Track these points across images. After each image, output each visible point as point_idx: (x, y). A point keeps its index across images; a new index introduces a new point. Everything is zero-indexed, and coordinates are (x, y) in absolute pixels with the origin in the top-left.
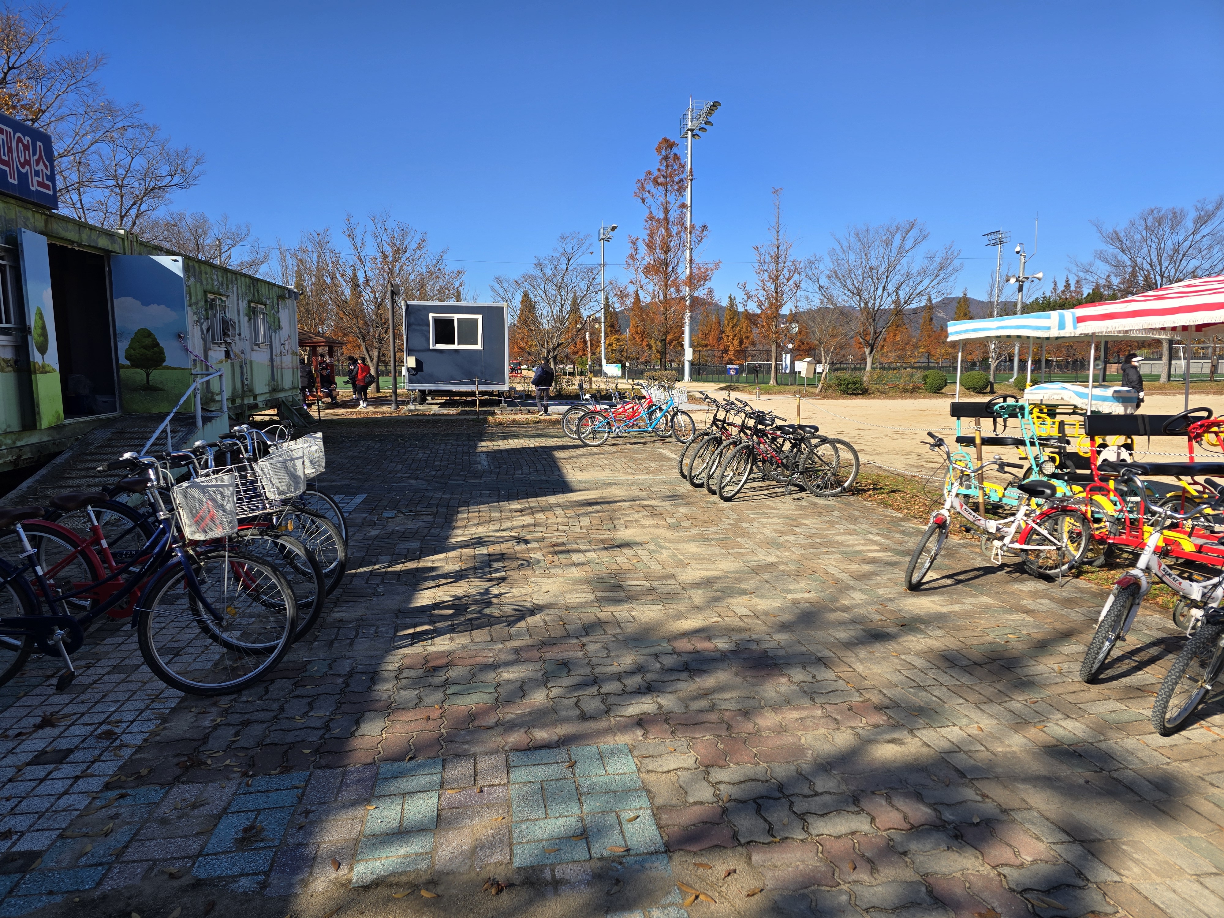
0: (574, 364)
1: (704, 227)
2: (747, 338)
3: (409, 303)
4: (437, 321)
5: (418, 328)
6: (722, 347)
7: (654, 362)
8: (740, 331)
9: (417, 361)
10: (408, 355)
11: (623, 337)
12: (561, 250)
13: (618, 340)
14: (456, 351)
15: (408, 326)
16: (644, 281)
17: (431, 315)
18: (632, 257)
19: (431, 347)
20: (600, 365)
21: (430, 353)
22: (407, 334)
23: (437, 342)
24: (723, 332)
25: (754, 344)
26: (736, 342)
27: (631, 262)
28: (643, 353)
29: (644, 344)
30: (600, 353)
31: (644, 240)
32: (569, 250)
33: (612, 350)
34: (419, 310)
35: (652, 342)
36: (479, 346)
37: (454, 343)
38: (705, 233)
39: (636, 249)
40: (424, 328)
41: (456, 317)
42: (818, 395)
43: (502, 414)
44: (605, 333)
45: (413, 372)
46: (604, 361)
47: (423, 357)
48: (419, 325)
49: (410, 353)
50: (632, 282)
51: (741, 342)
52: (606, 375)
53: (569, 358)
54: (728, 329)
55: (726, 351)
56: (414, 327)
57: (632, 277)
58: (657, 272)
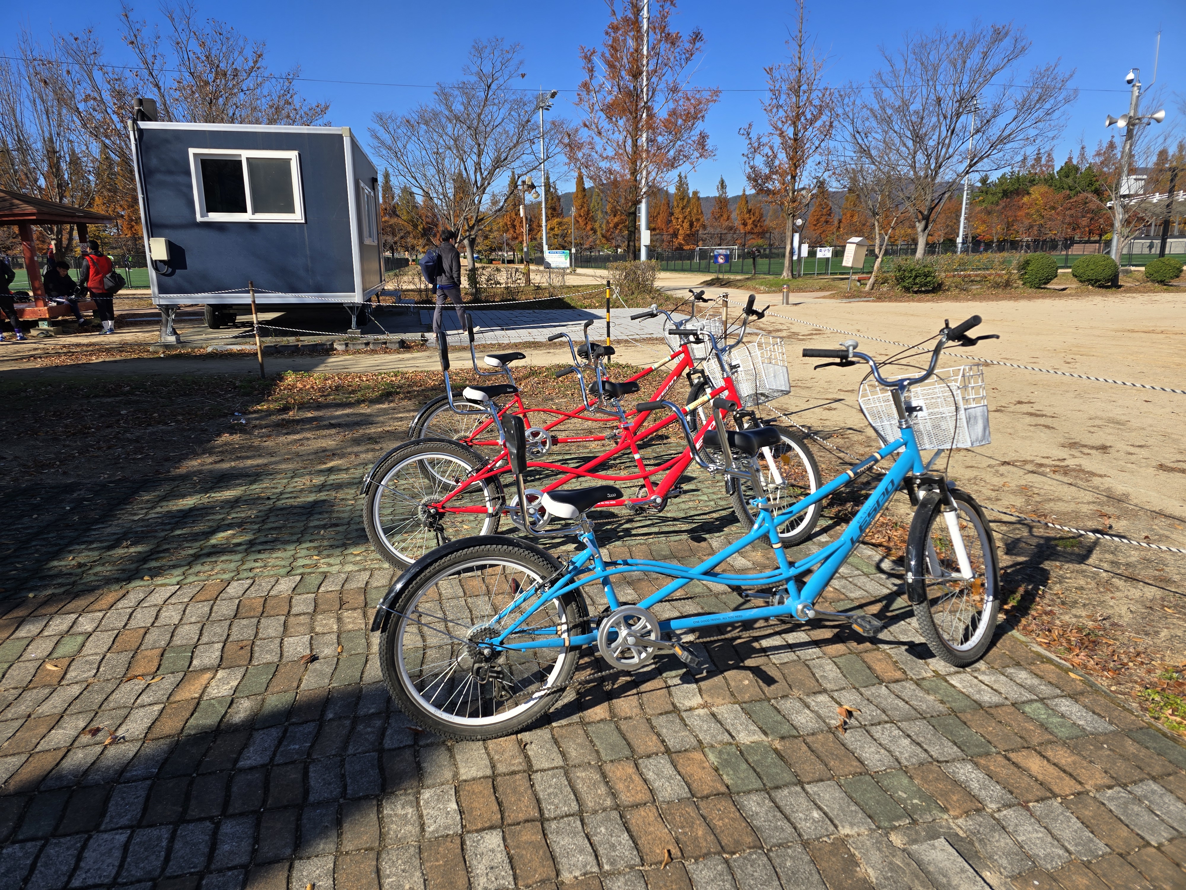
0: (514, 251)
1: (697, 37)
2: (698, 220)
3: (144, 125)
4: (206, 164)
5: (169, 179)
6: (671, 231)
7: (599, 248)
8: (690, 213)
9: (171, 247)
10: (152, 234)
11: (565, 220)
12: (475, 69)
13: (560, 224)
14: (252, 226)
15: (147, 174)
16: (604, 123)
17: (192, 151)
18: (586, 86)
19: (199, 218)
20: (542, 252)
21: (197, 231)
22: (145, 192)
23: (211, 207)
24: (672, 214)
25: (704, 227)
26: (686, 225)
27: (584, 94)
28: (588, 237)
29: (588, 228)
30: (541, 238)
31: (603, 55)
32: (487, 69)
33: (554, 235)
34: (167, 141)
35: (597, 225)
36: (297, 216)
37: (245, 211)
38: (698, 44)
39: (591, 70)
40: (181, 179)
41: (245, 154)
42: (869, 294)
43: (346, 352)
44: (547, 216)
45: (165, 269)
46: (545, 247)
47: (182, 238)
48: (170, 172)
49: (154, 230)
50: (585, 125)
51: (691, 225)
52: (548, 266)
53: (508, 244)
54: (677, 211)
55: (675, 235)
56: (159, 177)
57: (585, 117)
58: (624, 111)
